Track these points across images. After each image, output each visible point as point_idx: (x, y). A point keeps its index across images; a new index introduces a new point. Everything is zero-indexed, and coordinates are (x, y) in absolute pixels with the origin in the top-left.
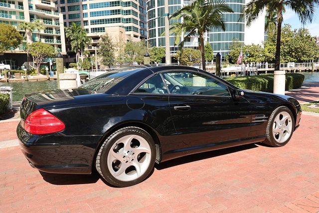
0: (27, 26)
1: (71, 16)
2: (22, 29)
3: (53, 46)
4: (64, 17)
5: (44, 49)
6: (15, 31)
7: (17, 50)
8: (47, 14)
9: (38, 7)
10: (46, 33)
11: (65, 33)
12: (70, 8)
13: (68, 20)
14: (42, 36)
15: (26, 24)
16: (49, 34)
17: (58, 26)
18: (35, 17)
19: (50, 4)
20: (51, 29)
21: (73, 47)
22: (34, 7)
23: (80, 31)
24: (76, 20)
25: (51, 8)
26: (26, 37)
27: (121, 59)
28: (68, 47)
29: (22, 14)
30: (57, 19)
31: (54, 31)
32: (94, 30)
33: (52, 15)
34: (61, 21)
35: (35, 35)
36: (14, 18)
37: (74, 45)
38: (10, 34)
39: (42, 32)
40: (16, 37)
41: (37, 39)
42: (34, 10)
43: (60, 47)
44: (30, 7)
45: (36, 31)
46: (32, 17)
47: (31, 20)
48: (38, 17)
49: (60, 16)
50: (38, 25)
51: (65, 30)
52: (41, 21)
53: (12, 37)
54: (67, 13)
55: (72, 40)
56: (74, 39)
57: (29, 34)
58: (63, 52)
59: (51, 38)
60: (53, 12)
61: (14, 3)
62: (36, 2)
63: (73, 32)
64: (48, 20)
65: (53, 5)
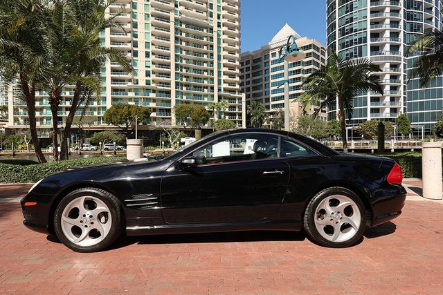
0: (215, 106)
1: (254, 95)
2: (211, 109)
3: (235, 122)
4: (248, 97)
6: (205, 110)
7: (206, 125)
8: (232, 95)
9: (225, 90)
10: (231, 111)
11: (246, 110)
12: (254, 88)
13: (251, 99)
14: (226, 114)
15: (214, 104)
16: (233, 111)
17: (240, 104)
18: (222, 98)
19: (235, 86)
20: (235, 107)
21: (252, 123)
22: (222, 90)
23: (259, 109)
24: (258, 98)
25: (236, 89)
26: (214, 115)
28: (248, 123)
29: (213, 96)
30: (241, 99)
31: (237, 109)
32: (274, 106)
33: (237, 95)
34: (244, 99)
35: (221, 113)
36: (206, 100)
37: (253, 120)
38: (201, 113)
39: (227, 110)
40: (205, 115)
41: (223, 116)
42: (222, 92)
43: (241, 122)
44: (219, 90)
45: (222, 110)
46: (220, 98)
47: (219, 101)
48: (225, 98)
49: (243, 96)
50: (223, 105)
51: (246, 107)
52: (227, 101)
53: (202, 115)
54: (251, 92)
55: (252, 116)
56: (254, 115)
57: (216, 112)
58: (243, 126)
59: (234, 115)
60: (237, 92)
61: (207, 88)
62: (224, 86)
63: (253, 108)
64: (233, 99)
65: (237, 87)
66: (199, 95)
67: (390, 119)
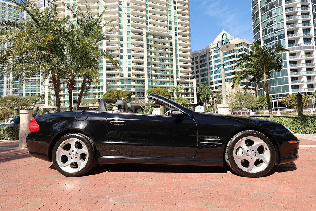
0: (174, 89)
1: (202, 80)
2: (172, 91)
3: (189, 99)
4: (197, 81)
5: (183, 101)
6: (168, 92)
8: (186, 81)
9: (181, 77)
10: (186, 92)
11: (197, 91)
12: (202, 75)
13: (200, 83)
14: (182, 94)
15: (174, 87)
16: (187, 92)
17: (192, 87)
18: (180, 83)
19: (188, 74)
20: (188, 89)
21: (201, 99)
22: (179, 78)
23: (206, 89)
24: (205, 82)
25: (189, 76)
26: (174, 95)
27: (232, 105)
28: (198, 100)
29: (173, 82)
30: (193, 83)
31: (190, 90)
32: (217, 87)
33: (190, 80)
34: (195, 83)
35: (179, 93)
36: (168, 85)
37: (202, 98)
38: (165, 94)
39: (183, 91)
40: (168, 95)
41: (180, 95)
42: (179, 79)
43: (193, 99)
44: (177, 78)
45: (180, 91)
46: (178, 83)
47: (177, 85)
48: (182, 83)
49: (194, 81)
50: (180, 88)
51: (197, 89)
52: (183, 85)
53: (166, 95)
54: (200, 78)
55: (201, 95)
56: (202, 94)
57: (176, 93)
58: (195, 102)
59: (188, 94)
60: (190, 79)
61: (169, 77)
62: (181, 75)
63: (202, 89)
64: (187, 84)
65: (190, 75)
66: (163, 82)
67: (308, 93)
